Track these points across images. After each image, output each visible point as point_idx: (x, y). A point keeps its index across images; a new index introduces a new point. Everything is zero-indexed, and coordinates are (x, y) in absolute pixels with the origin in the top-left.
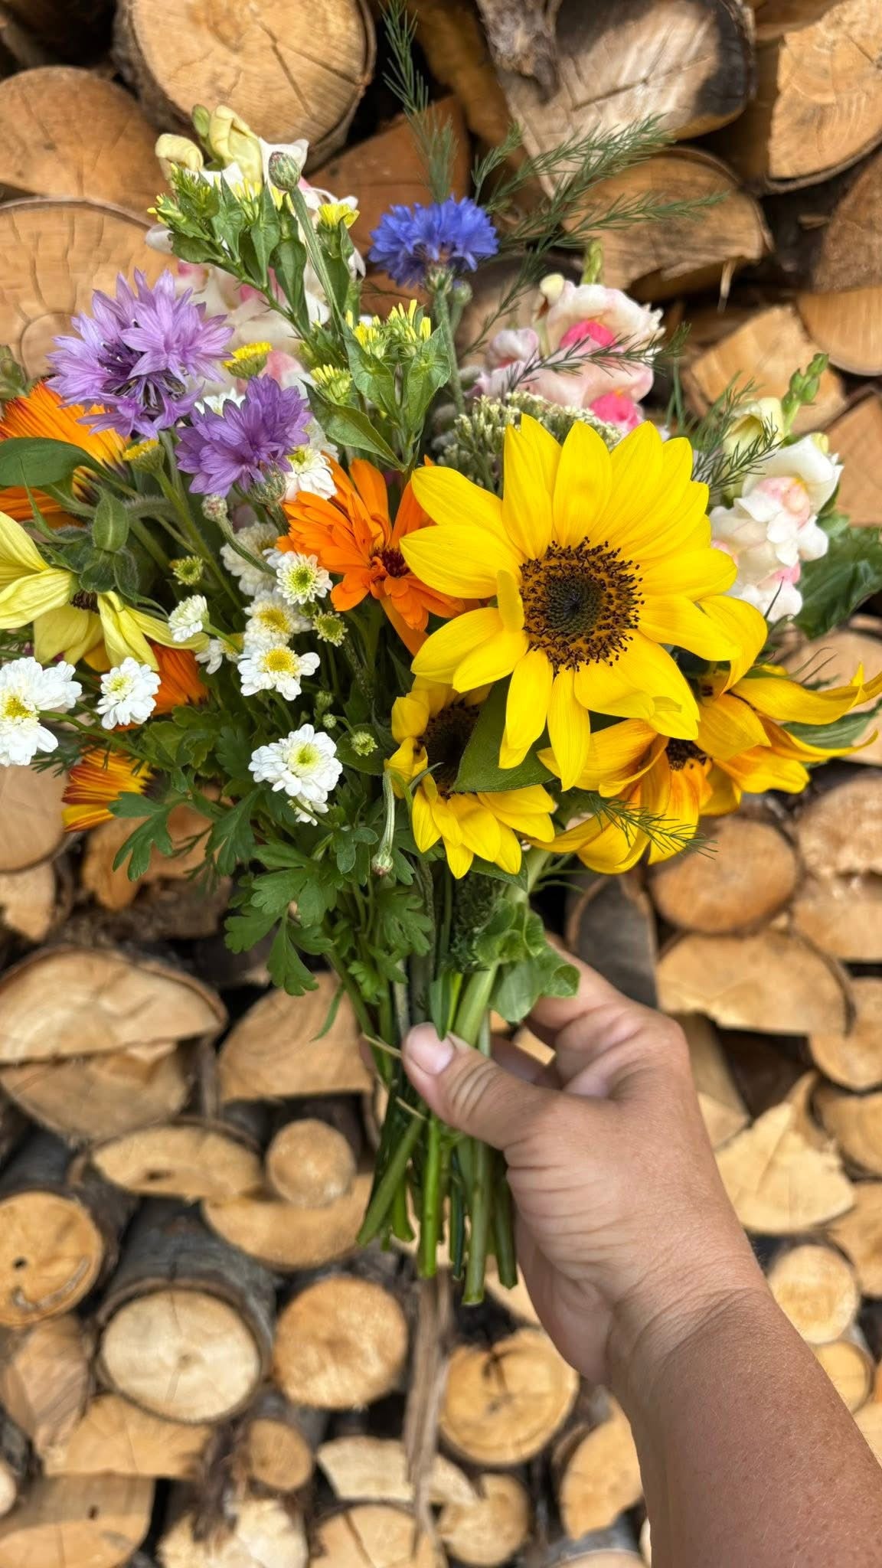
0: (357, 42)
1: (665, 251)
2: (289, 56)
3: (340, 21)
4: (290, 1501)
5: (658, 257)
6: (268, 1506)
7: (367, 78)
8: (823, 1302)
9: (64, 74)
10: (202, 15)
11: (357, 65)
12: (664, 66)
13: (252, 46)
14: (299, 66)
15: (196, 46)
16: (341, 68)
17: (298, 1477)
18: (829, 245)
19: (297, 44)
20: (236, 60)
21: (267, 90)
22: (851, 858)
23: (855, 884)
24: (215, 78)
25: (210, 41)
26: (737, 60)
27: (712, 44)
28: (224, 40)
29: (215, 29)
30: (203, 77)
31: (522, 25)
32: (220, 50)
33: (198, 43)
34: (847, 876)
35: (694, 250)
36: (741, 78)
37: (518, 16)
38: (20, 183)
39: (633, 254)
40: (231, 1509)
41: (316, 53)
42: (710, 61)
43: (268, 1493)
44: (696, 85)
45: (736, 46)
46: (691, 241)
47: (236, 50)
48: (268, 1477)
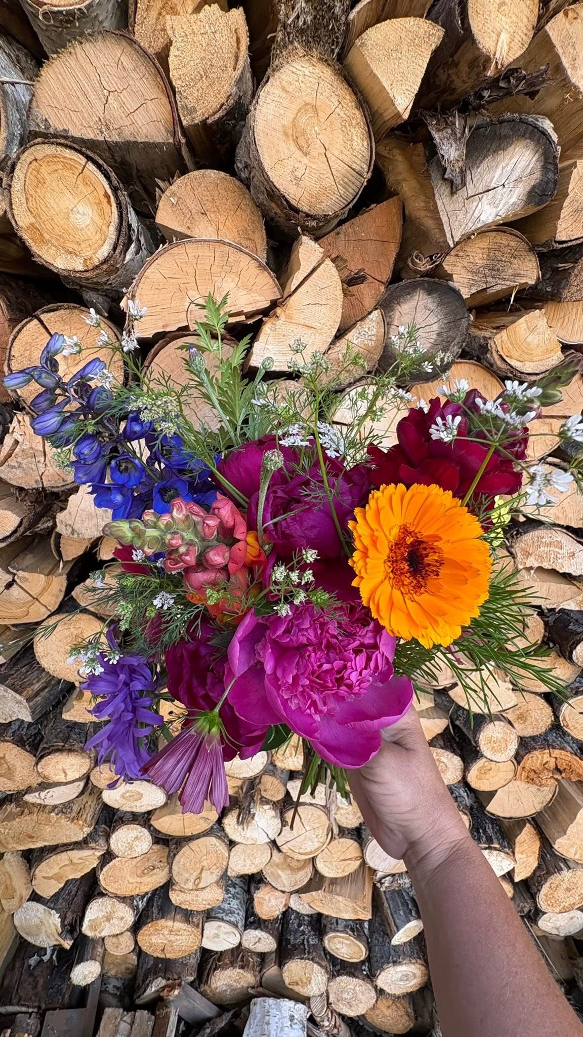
0: (367, 154)
1: (489, 279)
2: (332, 159)
3: (359, 141)
4: (275, 804)
5: (486, 283)
6: (267, 807)
7: (369, 175)
8: (503, 745)
9: (213, 175)
10: (290, 132)
11: (365, 167)
12: (514, 178)
13: (314, 153)
14: (336, 165)
15: (286, 151)
16: (358, 168)
17: (281, 796)
18: (573, 277)
19: (336, 153)
20: (305, 160)
21: (319, 178)
22: (532, 562)
23: (532, 572)
24: (295, 170)
25: (293, 147)
26: (550, 175)
27: (539, 165)
28: (300, 148)
29: (296, 141)
30: (289, 169)
31: (454, 145)
32: (298, 154)
33: (287, 148)
34: (529, 569)
35: (504, 279)
36: (551, 185)
37: (451, 141)
38: (188, 233)
39: (474, 280)
40: (252, 811)
41: (346, 159)
42: (537, 175)
43: (267, 802)
44: (528, 188)
45: (551, 167)
46: (503, 275)
47: (306, 154)
48: (267, 795)
